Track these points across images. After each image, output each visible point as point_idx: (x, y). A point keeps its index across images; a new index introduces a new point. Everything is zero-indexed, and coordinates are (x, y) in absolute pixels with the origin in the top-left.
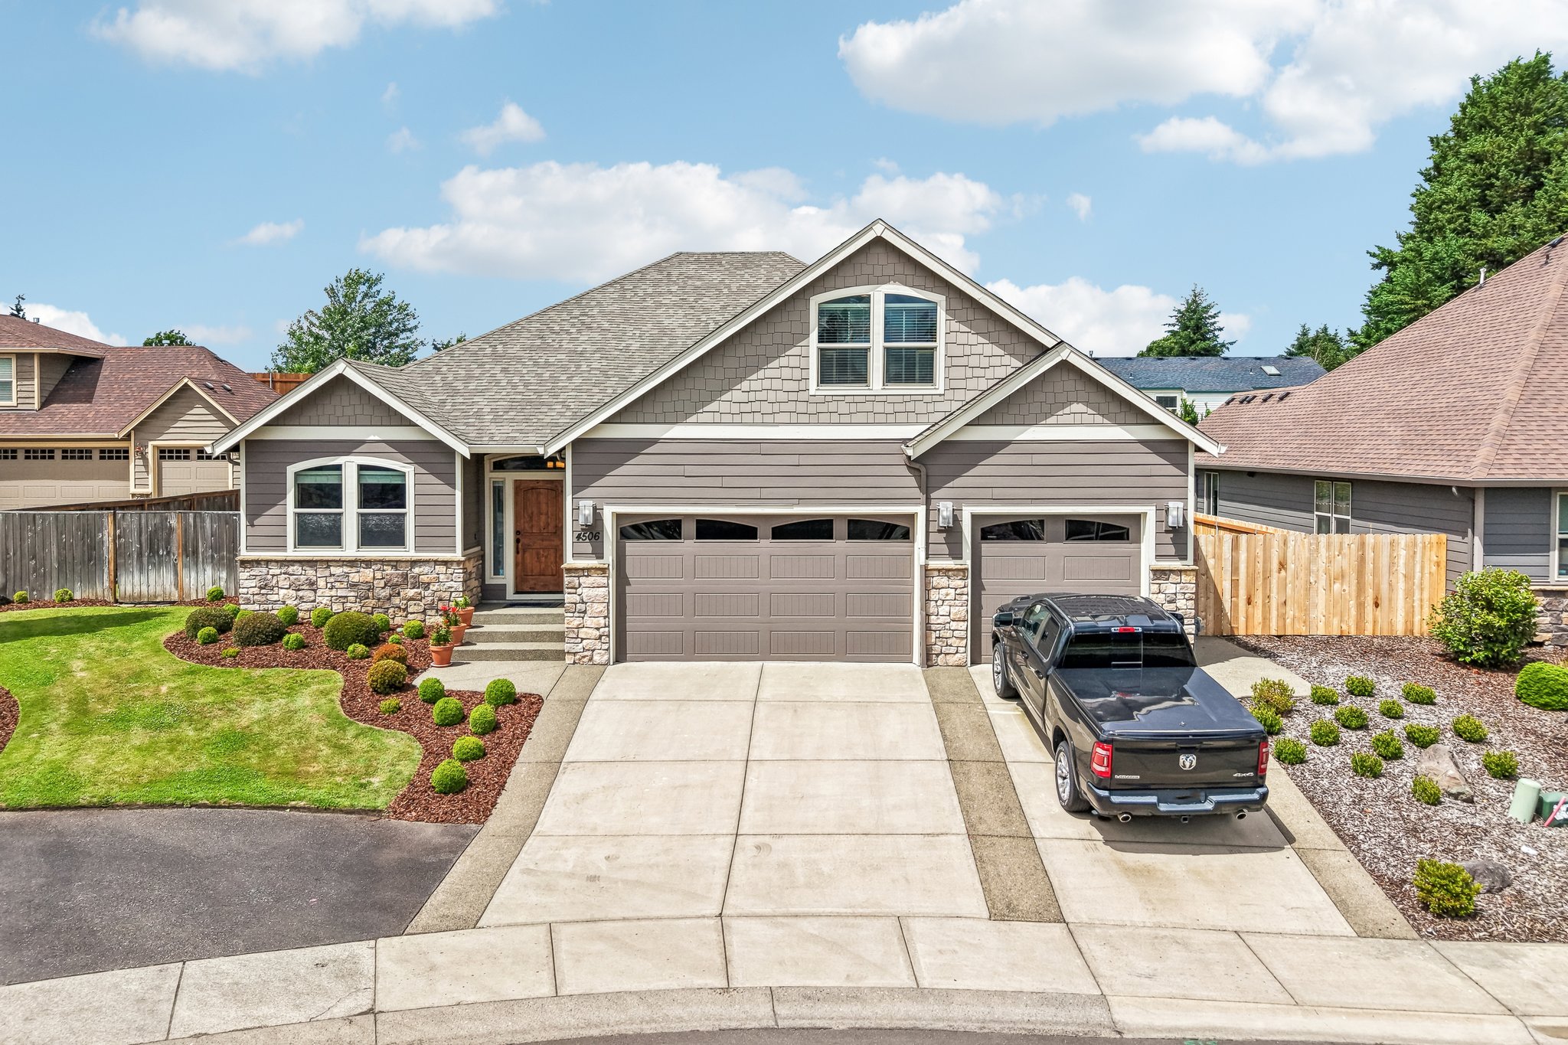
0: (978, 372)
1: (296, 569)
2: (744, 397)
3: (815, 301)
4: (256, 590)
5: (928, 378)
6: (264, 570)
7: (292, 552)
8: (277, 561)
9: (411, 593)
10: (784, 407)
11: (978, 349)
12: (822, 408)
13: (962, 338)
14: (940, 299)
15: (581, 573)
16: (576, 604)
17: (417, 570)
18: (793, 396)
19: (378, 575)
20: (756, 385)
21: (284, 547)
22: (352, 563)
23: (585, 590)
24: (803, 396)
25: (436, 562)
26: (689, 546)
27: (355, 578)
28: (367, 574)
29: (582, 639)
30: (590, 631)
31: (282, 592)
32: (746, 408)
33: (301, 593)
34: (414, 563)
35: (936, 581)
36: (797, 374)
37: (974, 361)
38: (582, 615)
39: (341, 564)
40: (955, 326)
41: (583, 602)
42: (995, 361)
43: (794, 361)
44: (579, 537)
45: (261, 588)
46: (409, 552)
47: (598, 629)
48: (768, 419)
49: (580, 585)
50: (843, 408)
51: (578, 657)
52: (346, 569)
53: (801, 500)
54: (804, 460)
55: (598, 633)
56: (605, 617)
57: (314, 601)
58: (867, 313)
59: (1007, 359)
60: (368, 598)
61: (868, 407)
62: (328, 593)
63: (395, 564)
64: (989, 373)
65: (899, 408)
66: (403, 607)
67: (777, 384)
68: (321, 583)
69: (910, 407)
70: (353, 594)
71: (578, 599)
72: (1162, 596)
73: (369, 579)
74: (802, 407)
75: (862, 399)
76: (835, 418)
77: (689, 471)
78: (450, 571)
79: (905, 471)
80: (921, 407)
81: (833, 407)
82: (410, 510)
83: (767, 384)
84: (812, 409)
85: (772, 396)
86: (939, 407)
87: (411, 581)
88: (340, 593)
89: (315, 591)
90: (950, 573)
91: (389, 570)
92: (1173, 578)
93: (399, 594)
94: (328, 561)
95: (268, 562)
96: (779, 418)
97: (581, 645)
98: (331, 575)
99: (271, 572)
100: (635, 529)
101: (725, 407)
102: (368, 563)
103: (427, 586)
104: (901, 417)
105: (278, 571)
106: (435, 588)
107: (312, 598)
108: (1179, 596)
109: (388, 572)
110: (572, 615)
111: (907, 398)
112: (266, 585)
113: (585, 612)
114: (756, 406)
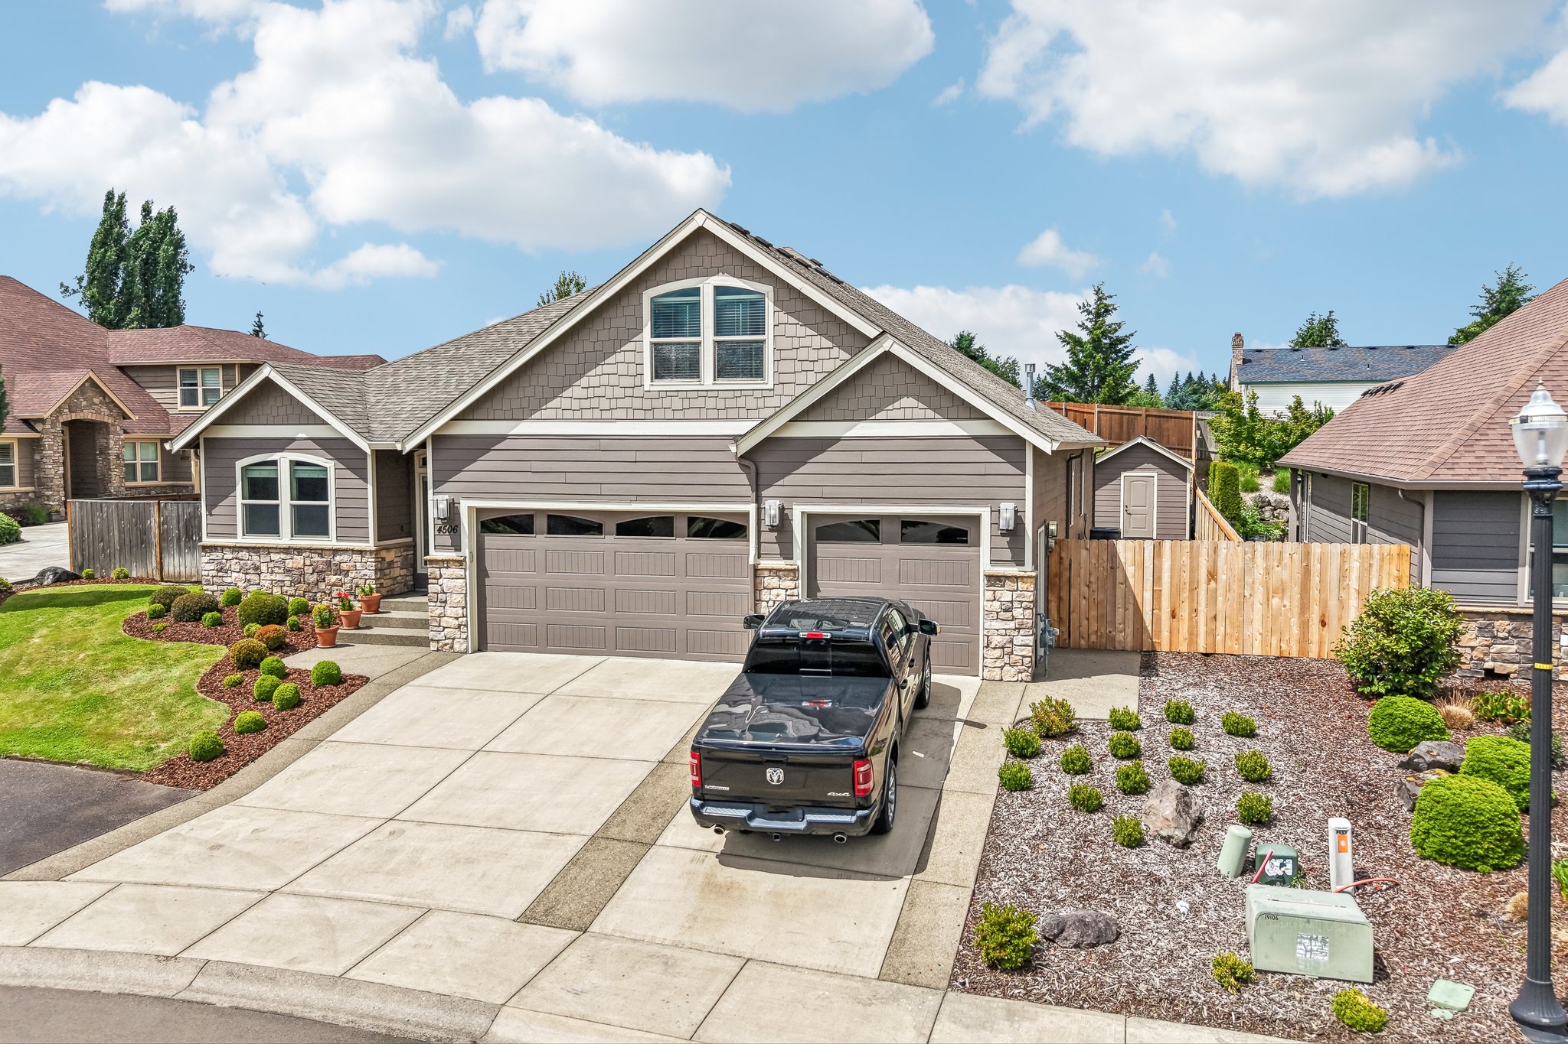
0: (807, 366)
1: (243, 554)
2: (583, 393)
3: (648, 294)
4: (214, 573)
5: (758, 372)
6: (220, 555)
7: (241, 540)
8: (230, 547)
9: (333, 579)
10: (621, 403)
11: (806, 342)
12: (657, 403)
13: (791, 330)
14: (767, 290)
15: (441, 565)
16: (438, 594)
17: (338, 558)
18: (629, 392)
19: (308, 562)
20: (594, 381)
21: (234, 535)
22: (287, 550)
23: (445, 581)
24: (638, 392)
25: (354, 551)
26: (540, 541)
27: (289, 564)
28: (298, 561)
29: (444, 628)
30: (451, 620)
31: (234, 575)
32: (586, 404)
33: (248, 577)
34: (336, 551)
35: (770, 581)
36: (632, 369)
37: (803, 354)
38: (443, 605)
39: (278, 551)
40: (784, 317)
41: (444, 593)
42: (824, 354)
43: (629, 357)
44: (440, 530)
45: (218, 571)
46: (330, 542)
47: (457, 618)
48: (607, 415)
49: (441, 576)
50: (677, 404)
51: (440, 644)
52: (283, 556)
53: (639, 497)
54: (641, 456)
55: (456, 623)
56: (463, 608)
57: (259, 584)
58: (695, 307)
59: (836, 352)
60: (300, 583)
61: (700, 402)
62: (269, 577)
63: (321, 552)
64: (818, 367)
65: (731, 403)
66: (328, 592)
67: (614, 380)
68: (264, 568)
69: (741, 402)
70: (288, 578)
71: (439, 589)
72: (997, 604)
73: (300, 565)
74: (637, 403)
75: (695, 394)
76: (669, 414)
77: (536, 466)
78: (364, 560)
79: (736, 468)
80: (751, 403)
81: (667, 402)
82: (331, 502)
83: (604, 380)
84: (647, 404)
85: (609, 392)
86: (770, 402)
87: (333, 568)
88: (279, 577)
89: (259, 575)
90: (781, 573)
91: (316, 558)
92: (1009, 584)
93: (324, 579)
94: (268, 548)
95: (223, 548)
96: (617, 414)
97: (443, 633)
98: (271, 561)
99: (226, 557)
100: (493, 523)
101: (566, 403)
102: (300, 551)
103: (346, 573)
104: (732, 413)
105: (230, 556)
106: (352, 576)
107: (257, 582)
108: (1016, 605)
109: (315, 559)
110: (434, 604)
111: (738, 394)
112: (222, 568)
113: (445, 602)
114: (594, 403)
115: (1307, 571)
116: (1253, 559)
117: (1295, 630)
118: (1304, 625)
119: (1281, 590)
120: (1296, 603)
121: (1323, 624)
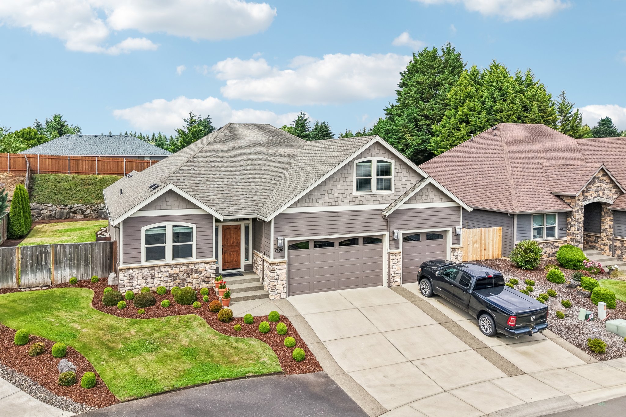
0: (404, 186)
1: (146, 270)
2: (332, 196)
3: (356, 162)
4: (128, 281)
5: (389, 188)
6: (131, 272)
7: (144, 263)
8: (137, 268)
9: (195, 276)
10: (345, 199)
11: (403, 178)
12: (357, 199)
13: (399, 175)
14: (392, 161)
15: (277, 265)
16: (275, 276)
17: (197, 266)
18: (348, 195)
19: (181, 270)
20: (336, 192)
21: (140, 262)
22: (170, 266)
23: (278, 271)
24: (351, 195)
25: (205, 263)
26: (312, 251)
27: (171, 272)
28: (176, 270)
29: (277, 289)
30: (280, 286)
31: (139, 281)
32: (333, 200)
33: (148, 281)
34: (196, 264)
35: (393, 257)
36: (349, 188)
37: (402, 182)
38: (277, 280)
39: (165, 267)
40: (397, 171)
41: (277, 275)
42: (409, 182)
43: (348, 183)
44: (276, 251)
45: (130, 280)
46: (194, 259)
47: (283, 285)
48: (340, 204)
49: (276, 269)
50: (364, 199)
51: (275, 296)
52: (168, 269)
53: (350, 232)
54: (351, 218)
55: (282, 287)
56: (285, 280)
57: (153, 283)
58: (370, 167)
59: (412, 182)
60: (176, 280)
61: (371, 198)
62: (159, 279)
63: (188, 264)
64: (407, 186)
65: (381, 198)
66: (191, 282)
67: (343, 191)
68: (156, 275)
69: (384, 198)
70: (170, 279)
71: (275, 274)
72: (454, 257)
73: (177, 272)
74: (351, 199)
75: (370, 196)
76: (361, 203)
77: (314, 223)
78: (211, 266)
79: (382, 220)
80: (387, 198)
81: (360, 199)
82: (194, 243)
83: (340, 191)
84: (354, 200)
85: (341, 196)
86: (393, 198)
87: (194, 271)
88: (165, 279)
89: (154, 279)
90: (396, 254)
91: (185, 267)
92: (457, 250)
93: (189, 277)
94: (159, 266)
95: (133, 269)
96: (344, 203)
97: (277, 292)
98: (161, 272)
99: (134, 273)
100: (294, 246)
101: (326, 200)
102: (177, 265)
103: (201, 273)
104: (381, 202)
105: (137, 272)
106: (204, 273)
107: (153, 282)
108: (458, 256)
109: (185, 268)
110: (273, 281)
111: (383, 195)
112: (132, 279)
113: (278, 279)
114: (336, 199)
115: (481, 236)
116: (470, 234)
117: (479, 253)
118: (481, 250)
119: (476, 242)
120: (479, 245)
121: (485, 250)
